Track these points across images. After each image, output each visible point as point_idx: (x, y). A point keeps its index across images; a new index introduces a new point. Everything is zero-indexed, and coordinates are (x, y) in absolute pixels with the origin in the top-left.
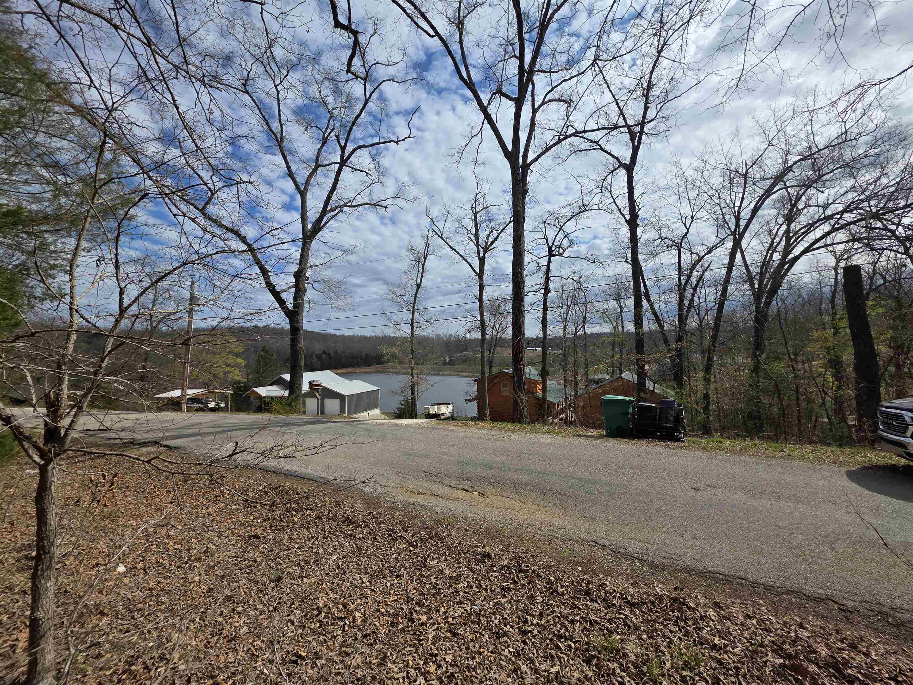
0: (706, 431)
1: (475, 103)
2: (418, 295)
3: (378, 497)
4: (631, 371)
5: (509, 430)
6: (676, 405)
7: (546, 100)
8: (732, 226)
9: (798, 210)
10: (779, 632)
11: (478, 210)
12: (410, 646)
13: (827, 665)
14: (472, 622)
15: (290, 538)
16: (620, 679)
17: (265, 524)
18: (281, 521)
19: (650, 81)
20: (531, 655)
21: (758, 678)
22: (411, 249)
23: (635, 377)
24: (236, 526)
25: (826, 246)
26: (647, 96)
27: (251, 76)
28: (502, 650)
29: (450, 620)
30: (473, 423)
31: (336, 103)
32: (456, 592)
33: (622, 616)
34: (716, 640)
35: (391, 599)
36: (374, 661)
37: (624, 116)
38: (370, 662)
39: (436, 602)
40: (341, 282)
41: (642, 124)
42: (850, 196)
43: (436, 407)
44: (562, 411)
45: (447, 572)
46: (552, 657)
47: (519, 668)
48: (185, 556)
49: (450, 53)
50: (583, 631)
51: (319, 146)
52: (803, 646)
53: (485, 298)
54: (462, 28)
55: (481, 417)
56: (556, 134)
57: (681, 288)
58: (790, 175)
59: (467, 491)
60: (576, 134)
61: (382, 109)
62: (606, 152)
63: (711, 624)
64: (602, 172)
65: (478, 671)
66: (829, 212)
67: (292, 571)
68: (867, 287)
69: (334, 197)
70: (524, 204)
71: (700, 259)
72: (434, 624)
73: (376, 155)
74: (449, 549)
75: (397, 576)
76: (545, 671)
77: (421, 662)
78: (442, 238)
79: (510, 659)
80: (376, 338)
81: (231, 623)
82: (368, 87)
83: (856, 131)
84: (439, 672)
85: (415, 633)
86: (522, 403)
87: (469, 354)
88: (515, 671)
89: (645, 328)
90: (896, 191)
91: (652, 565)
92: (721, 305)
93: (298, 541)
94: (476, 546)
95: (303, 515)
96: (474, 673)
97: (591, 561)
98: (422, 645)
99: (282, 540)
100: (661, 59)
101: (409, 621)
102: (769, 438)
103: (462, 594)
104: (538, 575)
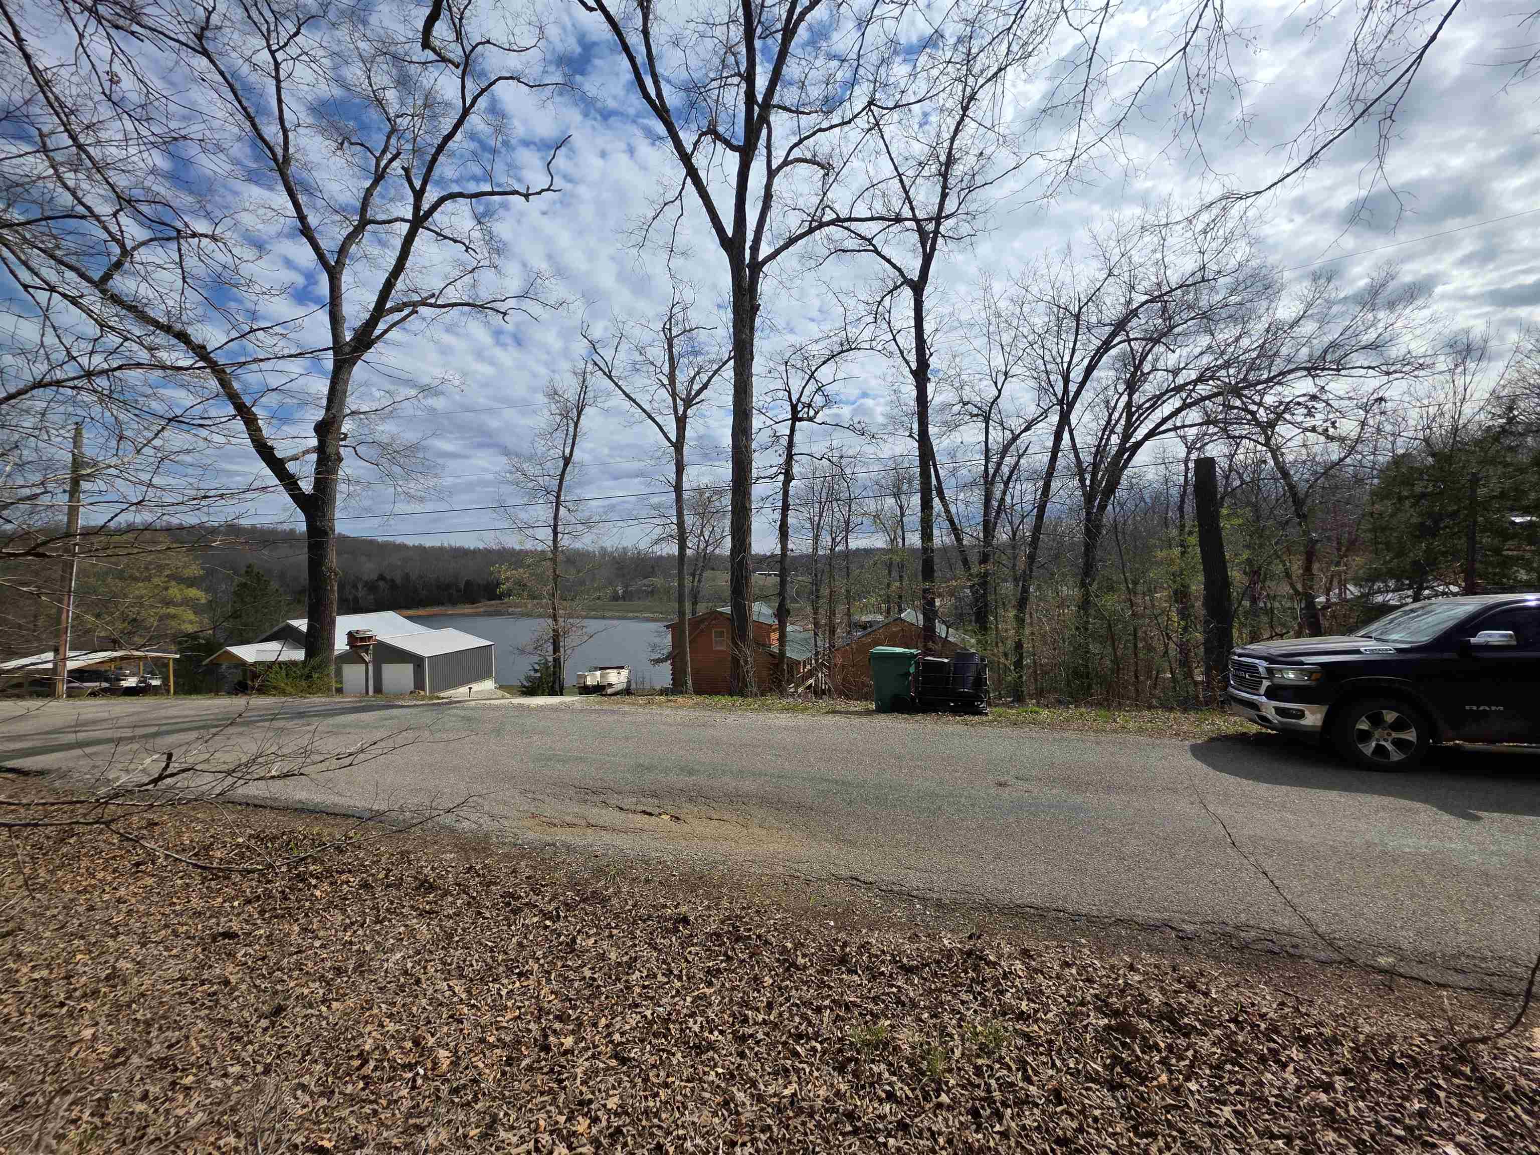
0: (1019, 698)
1: (670, 143)
2: (567, 477)
3: (487, 837)
4: (914, 608)
5: (724, 707)
6: (977, 659)
7: (791, 158)
8: (1059, 388)
9: (1143, 374)
10: (1104, 980)
11: (674, 333)
12: (542, 1094)
13: (1161, 1016)
14: (656, 1035)
15: (305, 930)
16: (888, 1088)
17: (249, 908)
18: (286, 899)
19: (950, 153)
20: (752, 1074)
21: (1076, 1051)
22: (553, 394)
23: (921, 617)
24: (184, 919)
25: (1176, 428)
26: (945, 176)
27: (215, 19)
28: (705, 1073)
29: (617, 1037)
30: (663, 698)
31: (402, 104)
32: (627, 988)
33: (894, 990)
34: (1024, 1005)
35: (509, 1016)
36: (472, 1133)
37: (910, 203)
38: (465, 1136)
39: (592, 1010)
40: (413, 448)
41: (938, 219)
42: (1206, 360)
43: (598, 673)
44: (810, 674)
45: (613, 956)
46: (786, 1070)
47: (733, 1099)
48: (58, 992)
49: (626, 48)
50: (835, 1022)
51: (367, 184)
52: (1132, 996)
53: (686, 485)
54: (648, 7)
55: (677, 688)
56: (805, 217)
57: (988, 481)
58: (1134, 322)
59: (651, 814)
60: (837, 221)
61: (498, 130)
62: (883, 257)
63: (1017, 983)
64: (877, 289)
65: (664, 1116)
66: (1180, 380)
67: (306, 991)
68: (1221, 489)
69: (400, 285)
70: (752, 329)
71: (1015, 438)
72: (587, 1049)
73: (485, 214)
74: (617, 916)
75: (520, 975)
76: (775, 1095)
77: (562, 1119)
78: (610, 377)
79: (718, 1086)
80: (488, 552)
81: (167, 1111)
82: (469, 84)
83: (1216, 268)
84: (594, 1130)
85: (552, 1071)
86: (746, 662)
87: (658, 581)
88: (726, 1103)
89: (937, 541)
90: (1258, 357)
91: (939, 905)
92: (1042, 509)
93: (321, 933)
94: (665, 906)
95: (331, 884)
96: (655, 1121)
97: (849, 910)
98: (565, 1088)
99: (288, 935)
100: (967, 120)
101: (541, 1050)
102: (1099, 704)
103: (637, 990)
104: (767, 942)
